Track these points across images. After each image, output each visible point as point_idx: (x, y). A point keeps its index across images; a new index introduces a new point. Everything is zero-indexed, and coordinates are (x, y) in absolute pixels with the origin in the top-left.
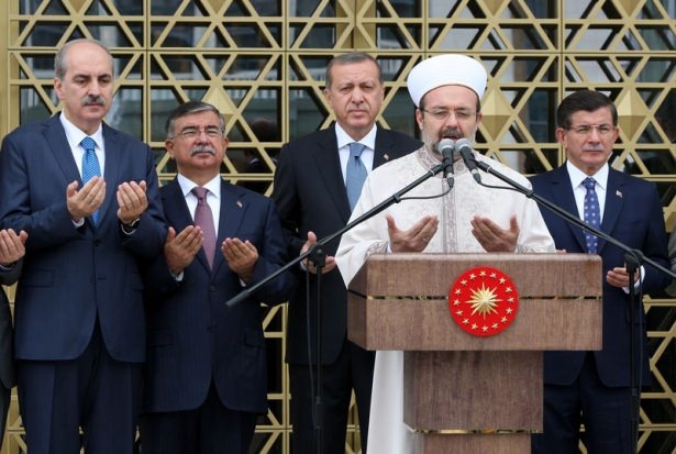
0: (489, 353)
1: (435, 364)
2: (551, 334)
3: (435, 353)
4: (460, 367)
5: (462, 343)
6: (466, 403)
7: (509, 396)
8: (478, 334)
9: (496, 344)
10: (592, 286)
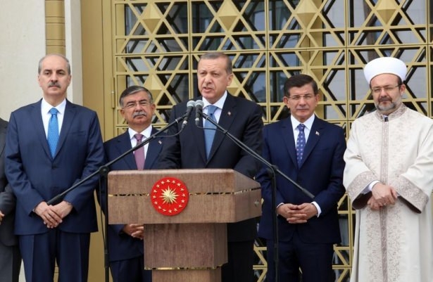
0: (183, 225)
1: (154, 231)
2: (207, 214)
4: (168, 233)
5: (159, 220)
6: (172, 253)
7: (195, 249)
8: (166, 214)
9: (178, 220)
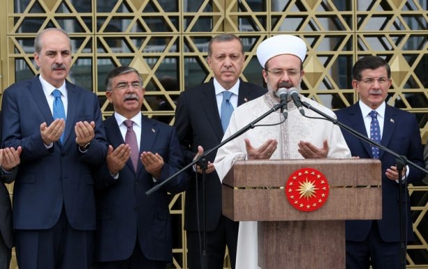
0: (311, 222)
1: (277, 229)
2: (350, 209)
3: (277, 223)
4: (293, 231)
5: (294, 216)
6: (297, 253)
7: (324, 250)
8: (304, 210)
9: (316, 217)
10: (375, 179)
